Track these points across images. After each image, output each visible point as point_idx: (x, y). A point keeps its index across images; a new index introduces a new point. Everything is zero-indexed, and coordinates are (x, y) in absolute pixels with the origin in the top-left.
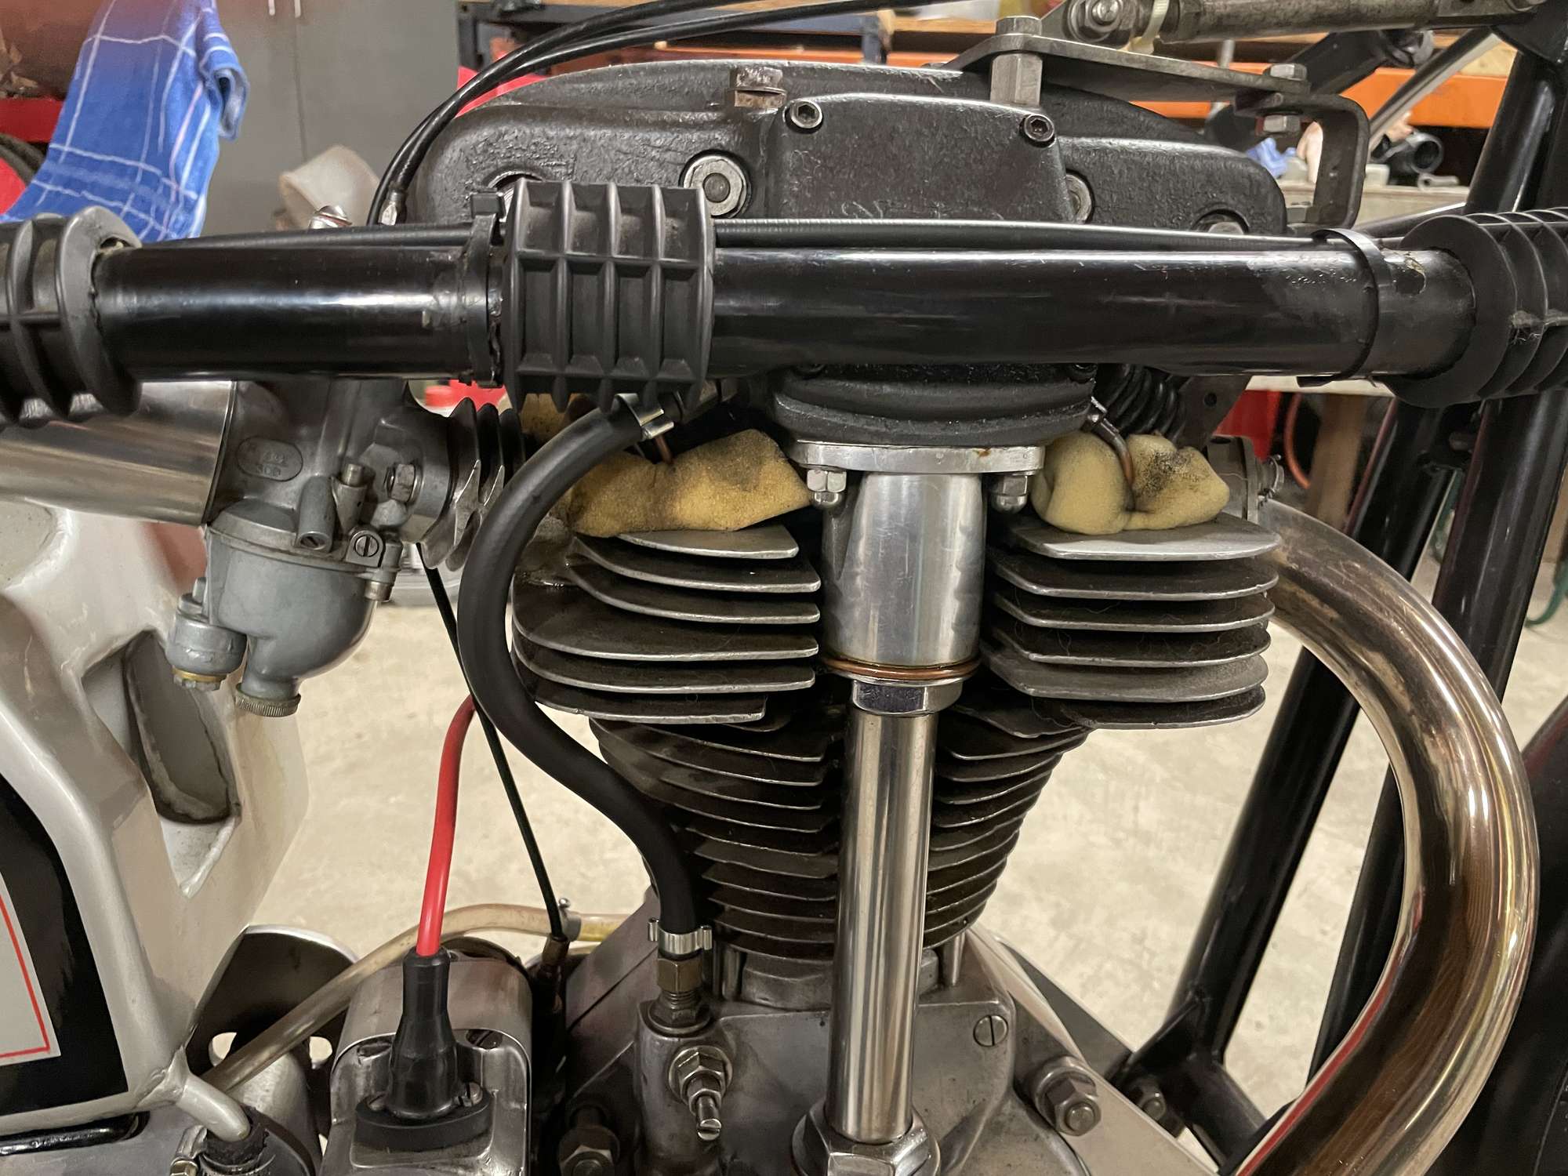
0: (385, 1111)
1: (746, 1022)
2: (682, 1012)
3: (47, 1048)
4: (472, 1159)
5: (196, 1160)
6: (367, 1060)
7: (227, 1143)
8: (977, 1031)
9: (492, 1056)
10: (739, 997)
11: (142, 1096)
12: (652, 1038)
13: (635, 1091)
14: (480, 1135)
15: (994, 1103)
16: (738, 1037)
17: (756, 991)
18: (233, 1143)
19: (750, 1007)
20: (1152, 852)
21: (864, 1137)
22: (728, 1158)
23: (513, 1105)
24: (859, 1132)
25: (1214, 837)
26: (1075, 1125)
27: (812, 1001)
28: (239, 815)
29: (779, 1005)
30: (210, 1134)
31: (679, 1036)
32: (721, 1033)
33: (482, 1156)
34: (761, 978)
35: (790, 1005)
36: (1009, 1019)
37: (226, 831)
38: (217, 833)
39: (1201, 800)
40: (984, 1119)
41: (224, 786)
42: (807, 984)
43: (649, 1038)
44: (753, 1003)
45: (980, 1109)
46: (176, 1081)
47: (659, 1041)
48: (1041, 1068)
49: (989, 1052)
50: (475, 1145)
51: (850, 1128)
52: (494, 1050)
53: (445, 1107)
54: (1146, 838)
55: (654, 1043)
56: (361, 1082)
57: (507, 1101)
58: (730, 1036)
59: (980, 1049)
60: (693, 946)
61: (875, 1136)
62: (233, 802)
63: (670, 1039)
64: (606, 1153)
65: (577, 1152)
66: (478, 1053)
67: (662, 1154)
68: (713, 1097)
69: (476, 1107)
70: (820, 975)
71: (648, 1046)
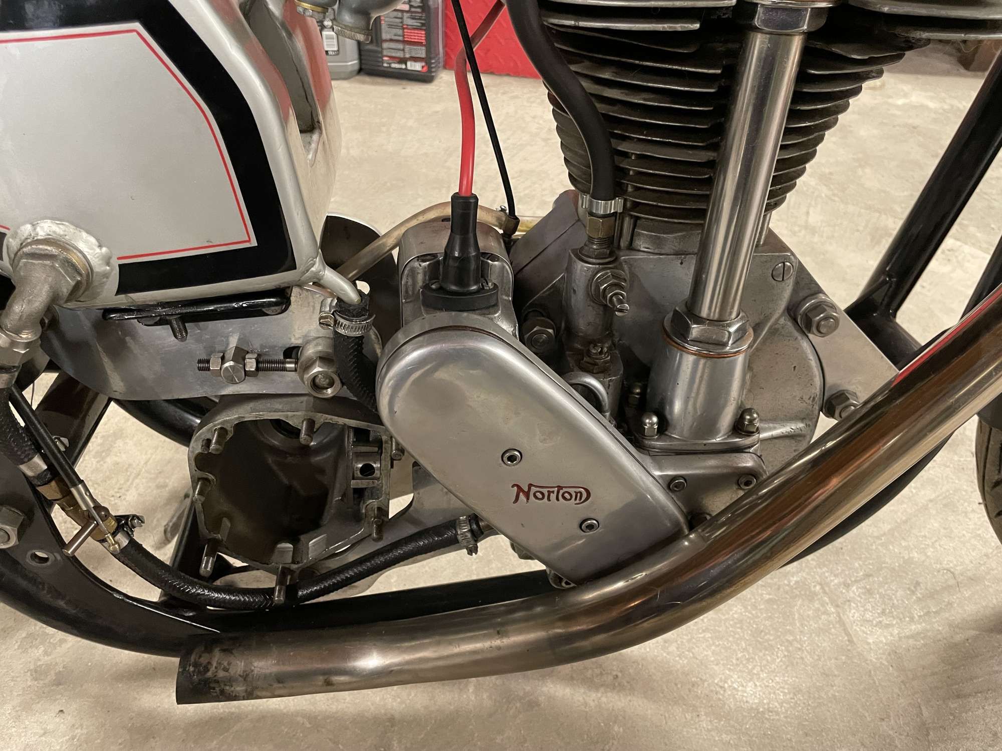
0: (441, 289)
1: (636, 260)
2: (601, 250)
3: (249, 241)
4: (492, 316)
5: (333, 314)
6: (424, 264)
7: (350, 305)
8: (774, 273)
9: (495, 265)
10: (631, 247)
11: (304, 273)
12: (582, 266)
13: (563, 302)
14: (494, 306)
15: (776, 316)
16: (630, 269)
17: (642, 244)
18: (354, 305)
19: (637, 253)
20: (816, 239)
21: (711, 318)
22: (617, 340)
23: (506, 298)
24: (709, 315)
25: (858, 231)
26: (823, 330)
27: (677, 249)
28: (320, 128)
29: (656, 251)
30: (339, 299)
31: (599, 264)
32: (621, 264)
33: (496, 315)
34: (647, 235)
35: (663, 252)
36: (794, 265)
37: (315, 137)
38: (311, 137)
39: (851, 208)
40: (769, 324)
41: (309, 108)
42: (675, 238)
43: (579, 267)
44: (639, 251)
45: (767, 318)
46: (321, 267)
47: (586, 267)
48: (805, 299)
49: (779, 284)
50: (491, 310)
51: (704, 313)
52: (496, 263)
53: (474, 288)
54: (813, 231)
55: (582, 270)
56: (420, 278)
57: (502, 294)
58: (626, 267)
59: (774, 282)
60: (610, 211)
61: (716, 317)
62: (316, 120)
63: (594, 266)
64: (551, 331)
65: (535, 329)
66: (488, 263)
67: (581, 334)
68: (622, 295)
69: (490, 290)
70: (684, 233)
71: (578, 271)
